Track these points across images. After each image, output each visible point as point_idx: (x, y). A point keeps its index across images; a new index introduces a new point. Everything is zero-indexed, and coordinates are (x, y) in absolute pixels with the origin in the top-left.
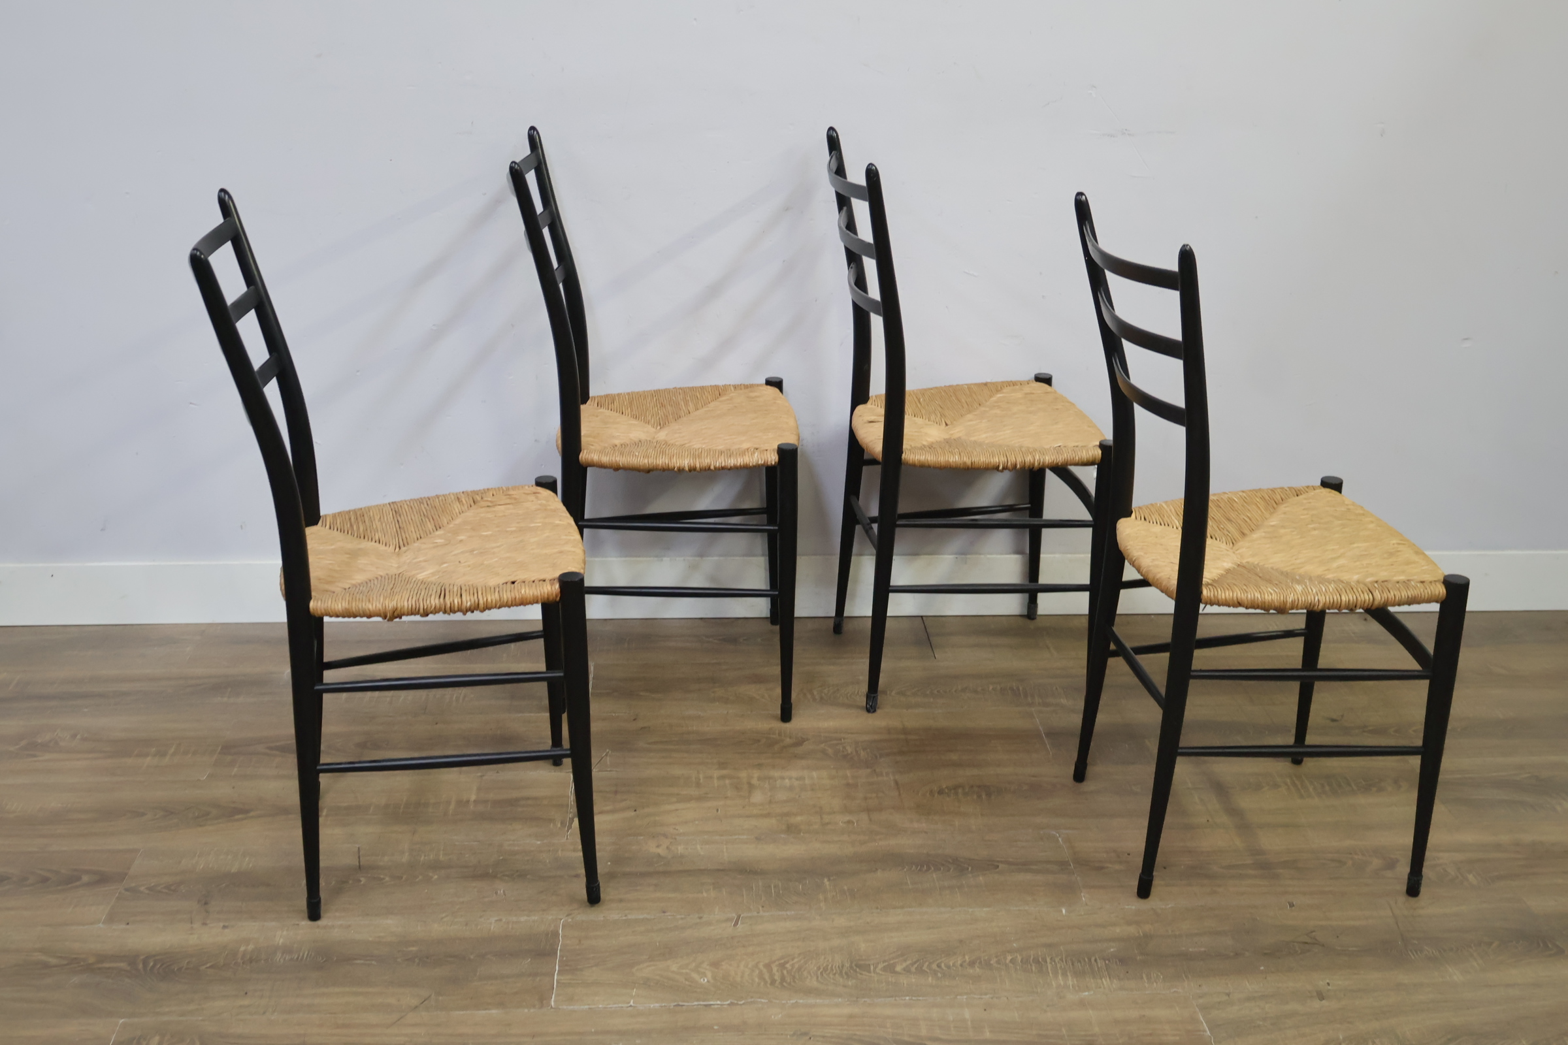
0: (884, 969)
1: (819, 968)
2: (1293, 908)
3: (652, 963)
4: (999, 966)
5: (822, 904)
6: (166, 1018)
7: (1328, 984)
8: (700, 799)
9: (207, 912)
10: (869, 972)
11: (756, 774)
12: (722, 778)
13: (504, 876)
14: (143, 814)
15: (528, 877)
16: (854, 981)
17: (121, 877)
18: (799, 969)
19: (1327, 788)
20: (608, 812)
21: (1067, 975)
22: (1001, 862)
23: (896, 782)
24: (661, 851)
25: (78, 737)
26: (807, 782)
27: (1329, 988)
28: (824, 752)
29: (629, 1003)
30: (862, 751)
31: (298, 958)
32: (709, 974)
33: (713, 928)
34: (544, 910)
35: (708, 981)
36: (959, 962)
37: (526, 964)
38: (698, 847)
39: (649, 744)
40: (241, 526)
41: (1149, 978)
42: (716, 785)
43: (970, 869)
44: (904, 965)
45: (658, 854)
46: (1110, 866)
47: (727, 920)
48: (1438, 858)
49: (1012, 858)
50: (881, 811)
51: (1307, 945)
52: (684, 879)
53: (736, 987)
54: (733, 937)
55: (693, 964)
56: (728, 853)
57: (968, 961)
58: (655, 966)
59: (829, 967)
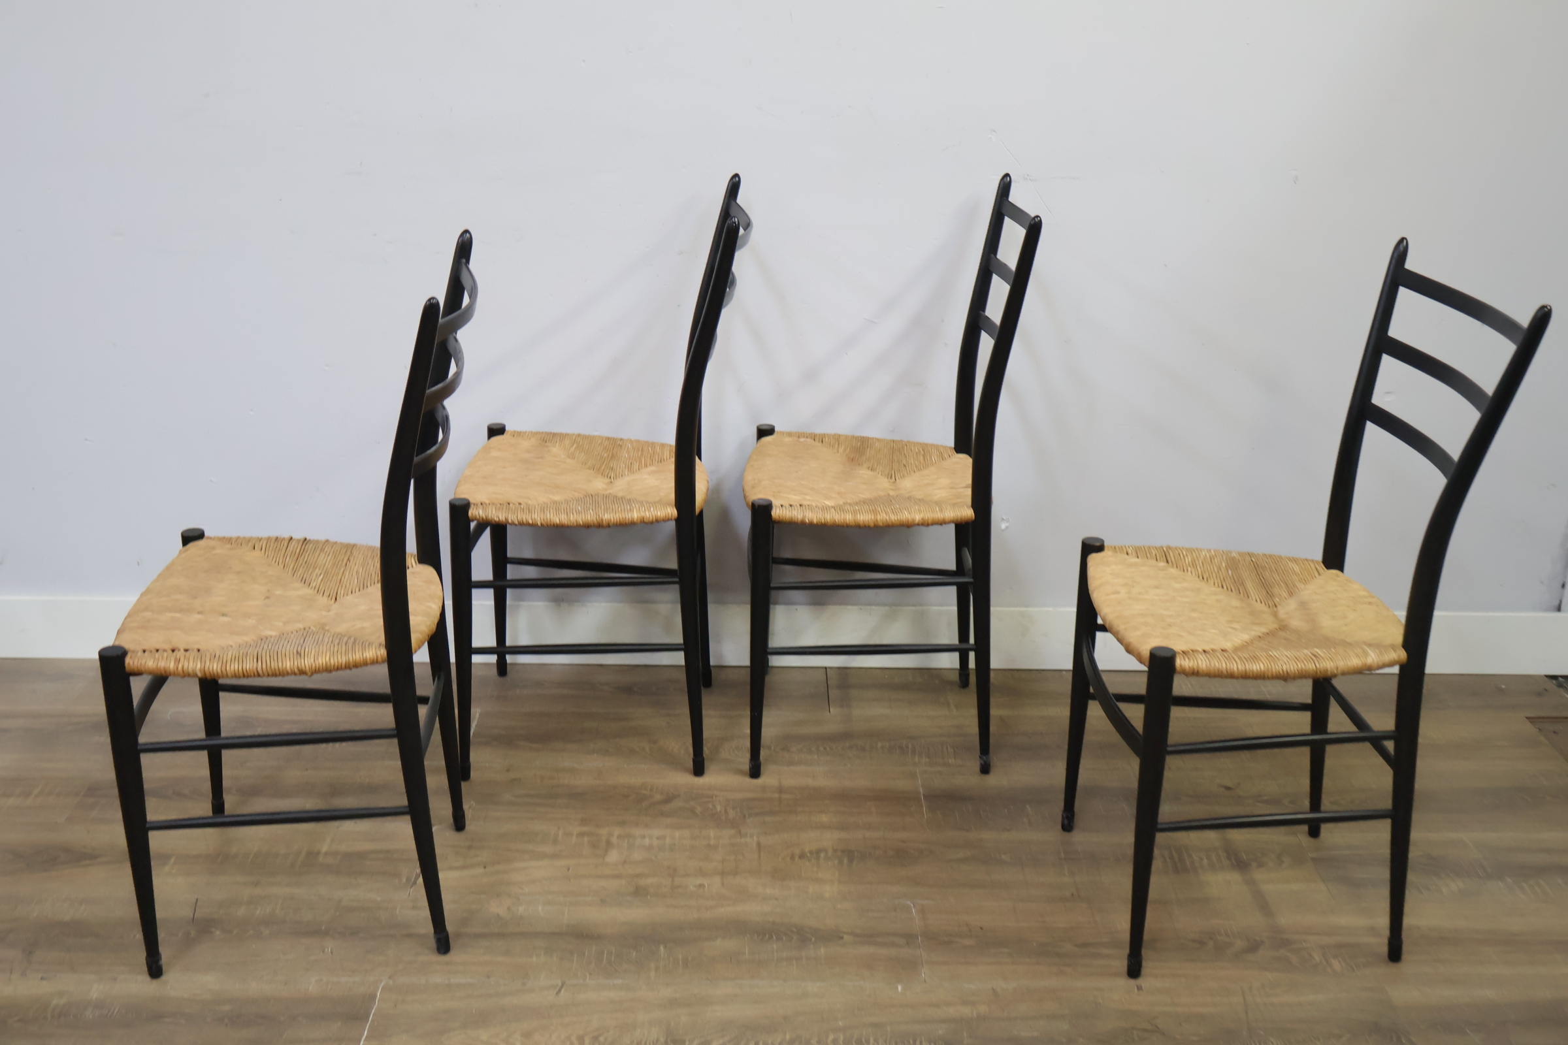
2: (1141, 992)
3: (463, 1031)
5: (653, 974)
8: (555, 856)
9: (29, 962)
11: (617, 831)
12: (581, 835)
13: (336, 933)
19: (1205, 861)
20: (457, 868)
22: (847, 933)
23: (759, 844)
24: (502, 911)
26: (668, 841)
28: (692, 811)
30: (731, 811)
31: (107, 1015)
33: (535, 995)
34: (367, 971)
37: (335, 1028)
38: (540, 908)
39: (516, 797)
42: (573, 842)
43: (813, 939)
45: (498, 915)
46: (959, 940)
47: (550, 988)
48: (1305, 941)
49: (859, 930)
50: (737, 874)
51: (1146, 1032)
52: (517, 941)
54: (552, 1006)
55: (505, 1033)
56: (569, 915)
57: (787, 1040)
58: (466, 1034)
59: (643, 1042)
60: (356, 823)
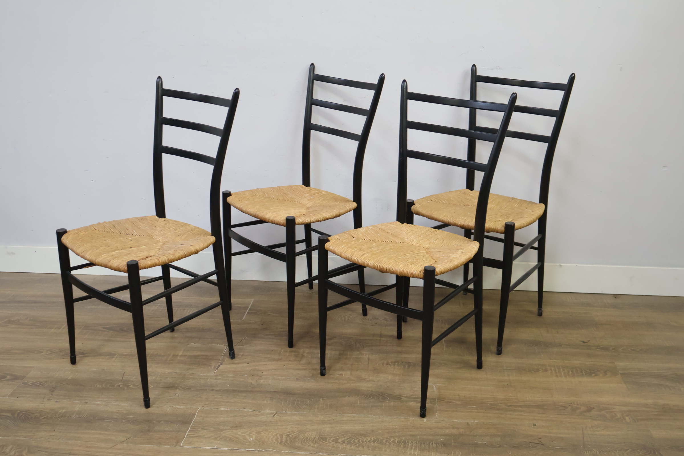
0: (333, 441)
1: (304, 438)
2: (535, 427)
3: (231, 430)
4: (386, 443)
5: (316, 410)
6: (18, 438)
8: (278, 360)
9: (52, 395)
10: (326, 441)
11: (307, 351)
12: (291, 352)
13: (181, 388)
14: (42, 352)
15: (192, 389)
16: (317, 445)
18: (296, 437)
19: (571, 373)
20: (236, 363)
21: (417, 450)
22: (404, 397)
23: (369, 359)
24: (254, 382)
25: (28, 319)
28: (341, 343)
29: (215, 447)
30: (358, 344)
31: (81, 417)
32: (254, 437)
33: (263, 417)
34: (193, 404)
35: (253, 440)
36: (369, 440)
37: (176, 426)
38: (270, 381)
39: (265, 335)
43: (389, 398)
44: (343, 439)
45: (251, 383)
46: (454, 401)
47: (272, 414)
48: (614, 408)
49: (410, 395)
50: (358, 370)
51: (536, 444)
52: (259, 394)
53: (264, 444)
54: (270, 422)
55: (249, 432)
56: (283, 384)
57: (372, 440)
58: (232, 431)
59: (309, 438)
60: (195, 344)
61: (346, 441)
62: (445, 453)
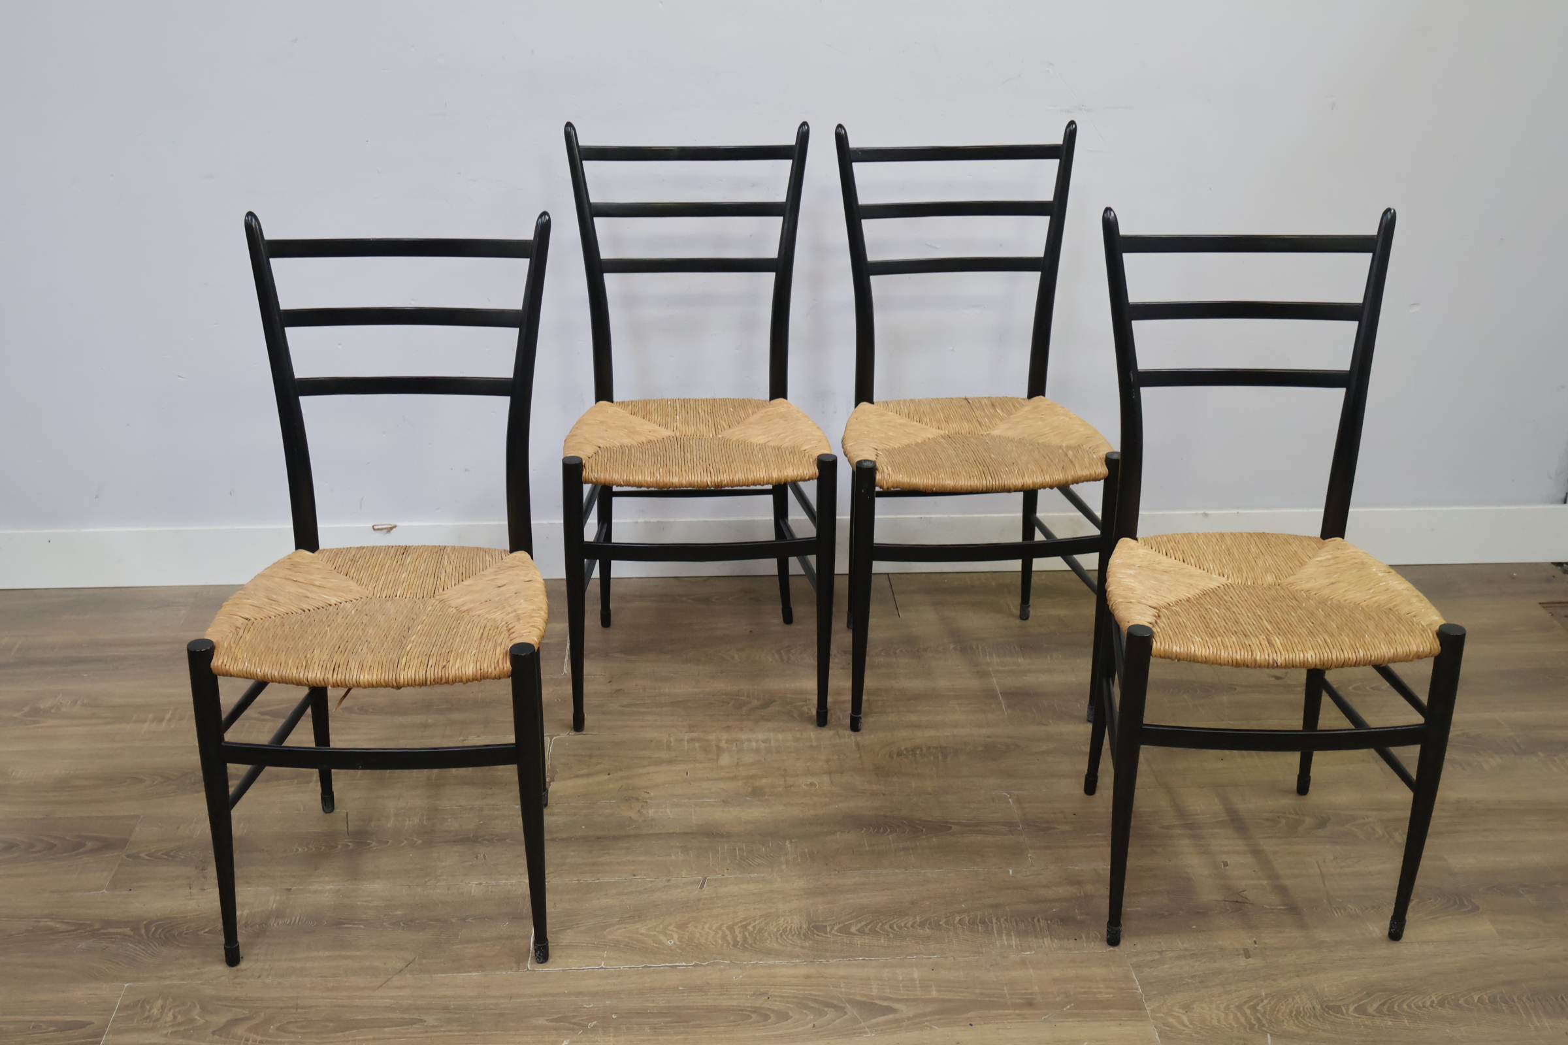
0: (839, 931)
1: (778, 930)
2: (1227, 867)
3: (623, 926)
4: (947, 927)
5: (784, 867)
6: (168, 982)
7: (1255, 942)
8: (670, 762)
9: (205, 878)
10: (826, 933)
11: (724, 736)
12: (692, 740)
13: (484, 840)
14: (142, 781)
15: (507, 841)
16: (810, 942)
17: (122, 843)
18: (761, 930)
20: (582, 776)
21: (1011, 935)
22: (954, 823)
23: (858, 745)
24: (633, 814)
25: (79, 702)
26: (773, 744)
27: (1256, 946)
28: (789, 714)
29: (601, 965)
31: (290, 923)
32: (676, 936)
33: (680, 890)
34: (521, 874)
35: (674, 943)
36: (911, 923)
37: (504, 927)
38: (668, 810)
39: (623, 706)
40: (231, 493)
41: (1087, 938)
42: (686, 748)
43: (924, 830)
44: (859, 926)
45: (630, 817)
46: (1057, 826)
47: (693, 883)
48: (1368, 817)
49: (965, 820)
50: (842, 773)
51: (1238, 904)
52: (654, 842)
53: (701, 949)
54: (699, 900)
55: (661, 926)
56: (696, 816)
57: (918, 922)
58: (625, 928)
59: (788, 929)
60: (479, 736)
61: (867, 930)
62: (1068, 939)
